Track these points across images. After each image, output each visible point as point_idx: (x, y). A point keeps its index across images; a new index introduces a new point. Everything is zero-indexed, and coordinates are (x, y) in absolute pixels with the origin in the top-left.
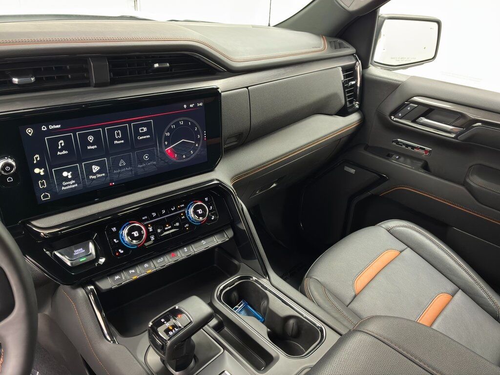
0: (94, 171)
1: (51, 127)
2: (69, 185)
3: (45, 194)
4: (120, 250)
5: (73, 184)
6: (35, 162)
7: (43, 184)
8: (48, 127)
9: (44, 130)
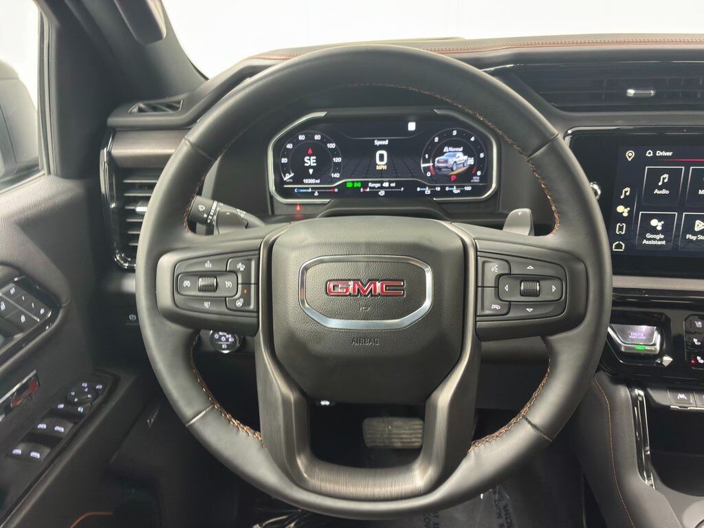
0: (697, 229)
1: (659, 153)
2: (655, 239)
3: (619, 244)
4: (699, 358)
5: (660, 240)
6: (622, 197)
7: (621, 229)
8: (655, 153)
9: (649, 155)
